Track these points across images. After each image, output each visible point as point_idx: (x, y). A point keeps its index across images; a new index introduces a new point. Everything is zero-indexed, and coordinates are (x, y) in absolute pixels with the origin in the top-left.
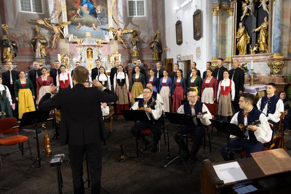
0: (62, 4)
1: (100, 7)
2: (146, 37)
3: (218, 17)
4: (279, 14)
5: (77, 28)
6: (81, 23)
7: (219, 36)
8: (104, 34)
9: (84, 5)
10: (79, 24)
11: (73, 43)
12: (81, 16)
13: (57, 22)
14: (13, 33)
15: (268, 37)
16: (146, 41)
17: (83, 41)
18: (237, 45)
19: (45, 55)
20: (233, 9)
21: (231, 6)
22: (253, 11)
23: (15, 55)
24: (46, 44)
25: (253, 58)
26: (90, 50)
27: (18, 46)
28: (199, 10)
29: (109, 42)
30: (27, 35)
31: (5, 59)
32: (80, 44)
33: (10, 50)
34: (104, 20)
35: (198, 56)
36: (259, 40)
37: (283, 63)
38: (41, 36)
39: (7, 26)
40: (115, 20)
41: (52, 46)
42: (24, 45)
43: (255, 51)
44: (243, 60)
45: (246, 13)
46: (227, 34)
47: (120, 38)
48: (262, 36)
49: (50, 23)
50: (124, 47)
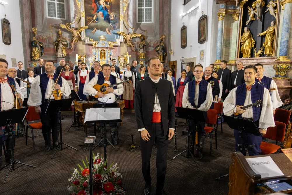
0: (81, 11)
1: (113, 14)
2: (152, 41)
3: (224, 22)
4: (288, 18)
5: (93, 32)
6: (96, 28)
7: (223, 39)
8: (116, 38)
9: (100, 12)
10: (95, 28)
11: (89, 45)
12: (97, 22)
13: (77, 27)
14: (40, 36)
15: (274, 41)
16: (152, 45)
17: (97, 43)
18: (241, 49)
19: (66, 55)
20: (238, 14)
21: (237, 12)
22: (260, 15)
23: (42, 55)
24: (67, 46)
25: (257, 61)
26: (103, 52)
27: (44, 46)
28: (205, 15)
29: (120, 45)
30: (51, 37)
31: (33, 57)
32: (95, 46)
33: (37, 50)
34: (116, 25)
35: (202, 59)
36: (264, 44)
37: (290, 66)
38: (63, 38)
39: (36, 29)
40: (126, 26)
41: (71, 48)
42: (49, 46)
43: (260, 54)
44: (246, 63)
45: (252, 18)
46: (232, 37)
47: (129, 42)
48: (267, 40)
49: (70, 28)
50: (132, 50)
